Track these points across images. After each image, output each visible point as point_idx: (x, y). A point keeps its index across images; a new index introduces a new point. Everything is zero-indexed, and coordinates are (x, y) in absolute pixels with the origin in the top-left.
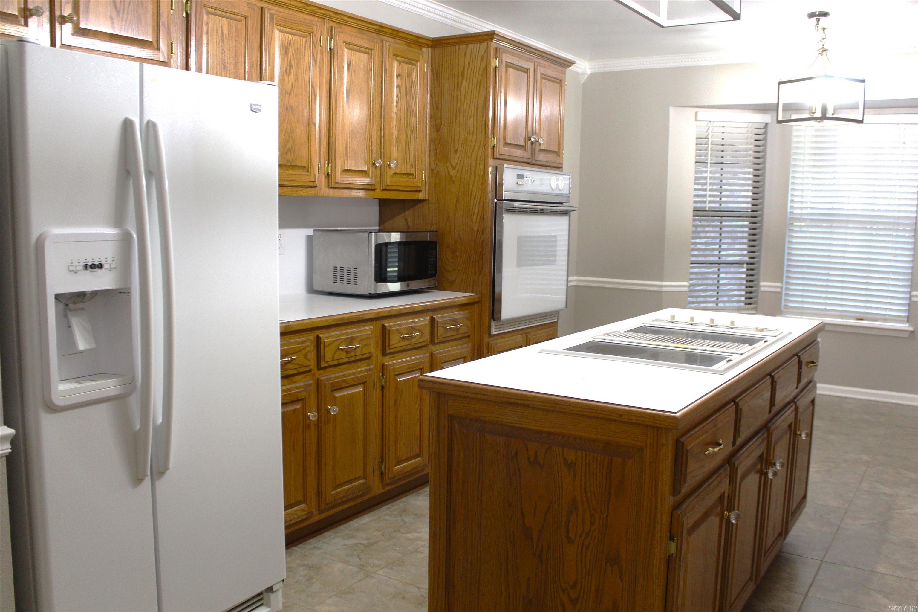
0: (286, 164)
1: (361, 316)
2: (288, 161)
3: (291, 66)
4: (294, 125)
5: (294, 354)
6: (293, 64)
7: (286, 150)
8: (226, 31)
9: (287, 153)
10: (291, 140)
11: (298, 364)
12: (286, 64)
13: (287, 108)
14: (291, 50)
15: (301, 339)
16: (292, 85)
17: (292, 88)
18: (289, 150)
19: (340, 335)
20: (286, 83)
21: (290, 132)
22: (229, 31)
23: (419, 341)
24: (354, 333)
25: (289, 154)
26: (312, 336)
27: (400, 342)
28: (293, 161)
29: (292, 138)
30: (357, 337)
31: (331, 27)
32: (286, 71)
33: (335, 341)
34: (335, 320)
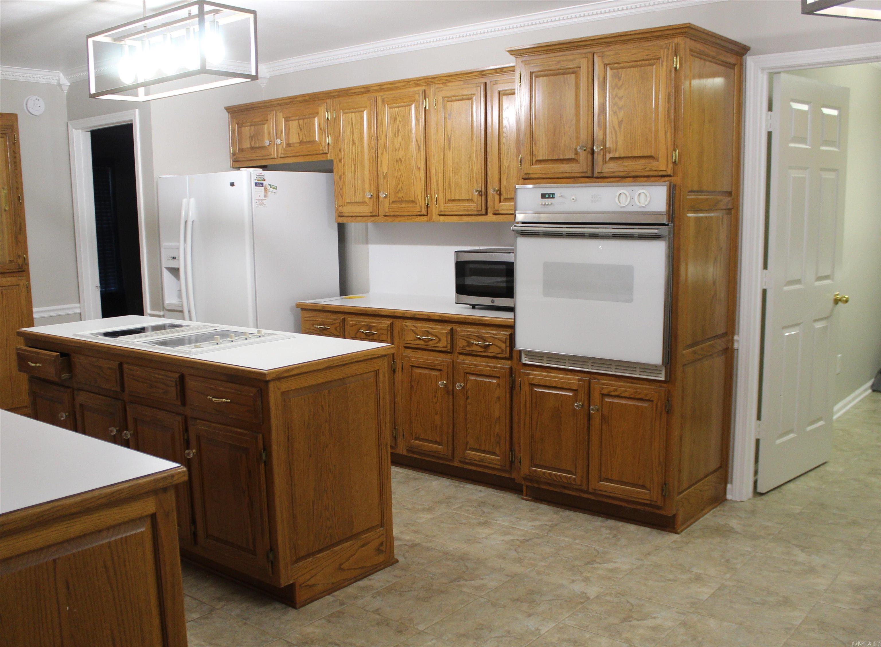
0: (398, 200)
1: (378, 312)
2: (399, 198)
3: (399, 130)
4: (402, 172)
5: (328, 325)
6: (400, 127)
7: (397, 191)
8: (354, 121)
9: (398, 193)
10: (401, 183)
11: (331, 333)
12: (395, 129)
13: (397, 161)
14: (398, 118)
15: (335, 318)
16: (400, 143)
17: (400, 145)
18: (399, 190)
19: (362, 322)
20: (395, 143)
21: (400, 177)
22: (356, 120)
23: (435, 345)
24: (374, 323)
25: (400, 193)
26: (342, 317)
27: (415, 340)
28: (403, 197)
29: (402, 181)
30: (374, 326)
31: (425, 91)
32: (395, 135)
33: (356, 324)
34: (356, 310)
